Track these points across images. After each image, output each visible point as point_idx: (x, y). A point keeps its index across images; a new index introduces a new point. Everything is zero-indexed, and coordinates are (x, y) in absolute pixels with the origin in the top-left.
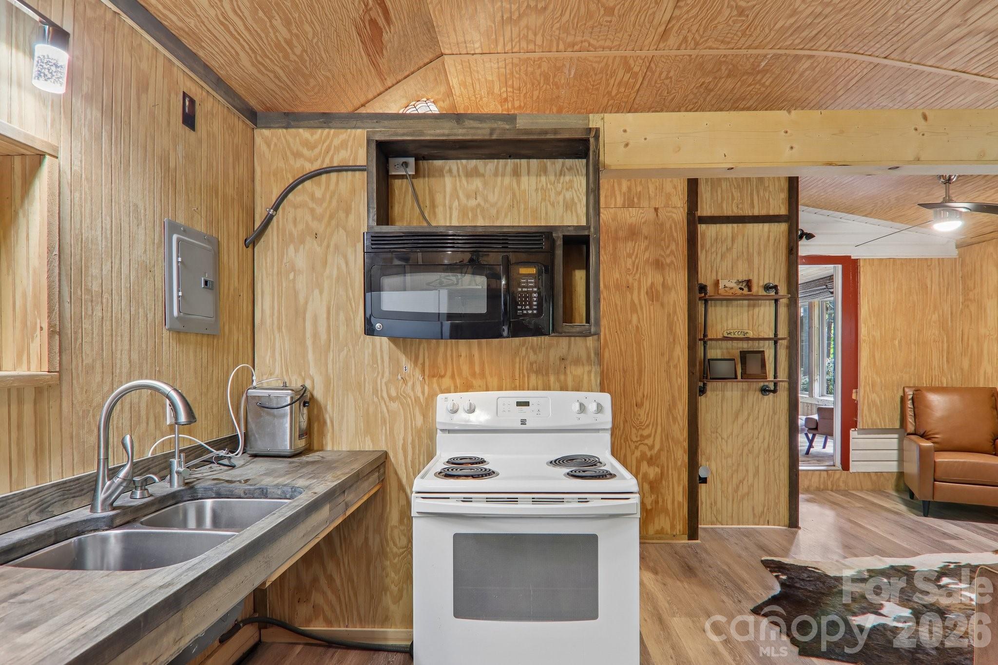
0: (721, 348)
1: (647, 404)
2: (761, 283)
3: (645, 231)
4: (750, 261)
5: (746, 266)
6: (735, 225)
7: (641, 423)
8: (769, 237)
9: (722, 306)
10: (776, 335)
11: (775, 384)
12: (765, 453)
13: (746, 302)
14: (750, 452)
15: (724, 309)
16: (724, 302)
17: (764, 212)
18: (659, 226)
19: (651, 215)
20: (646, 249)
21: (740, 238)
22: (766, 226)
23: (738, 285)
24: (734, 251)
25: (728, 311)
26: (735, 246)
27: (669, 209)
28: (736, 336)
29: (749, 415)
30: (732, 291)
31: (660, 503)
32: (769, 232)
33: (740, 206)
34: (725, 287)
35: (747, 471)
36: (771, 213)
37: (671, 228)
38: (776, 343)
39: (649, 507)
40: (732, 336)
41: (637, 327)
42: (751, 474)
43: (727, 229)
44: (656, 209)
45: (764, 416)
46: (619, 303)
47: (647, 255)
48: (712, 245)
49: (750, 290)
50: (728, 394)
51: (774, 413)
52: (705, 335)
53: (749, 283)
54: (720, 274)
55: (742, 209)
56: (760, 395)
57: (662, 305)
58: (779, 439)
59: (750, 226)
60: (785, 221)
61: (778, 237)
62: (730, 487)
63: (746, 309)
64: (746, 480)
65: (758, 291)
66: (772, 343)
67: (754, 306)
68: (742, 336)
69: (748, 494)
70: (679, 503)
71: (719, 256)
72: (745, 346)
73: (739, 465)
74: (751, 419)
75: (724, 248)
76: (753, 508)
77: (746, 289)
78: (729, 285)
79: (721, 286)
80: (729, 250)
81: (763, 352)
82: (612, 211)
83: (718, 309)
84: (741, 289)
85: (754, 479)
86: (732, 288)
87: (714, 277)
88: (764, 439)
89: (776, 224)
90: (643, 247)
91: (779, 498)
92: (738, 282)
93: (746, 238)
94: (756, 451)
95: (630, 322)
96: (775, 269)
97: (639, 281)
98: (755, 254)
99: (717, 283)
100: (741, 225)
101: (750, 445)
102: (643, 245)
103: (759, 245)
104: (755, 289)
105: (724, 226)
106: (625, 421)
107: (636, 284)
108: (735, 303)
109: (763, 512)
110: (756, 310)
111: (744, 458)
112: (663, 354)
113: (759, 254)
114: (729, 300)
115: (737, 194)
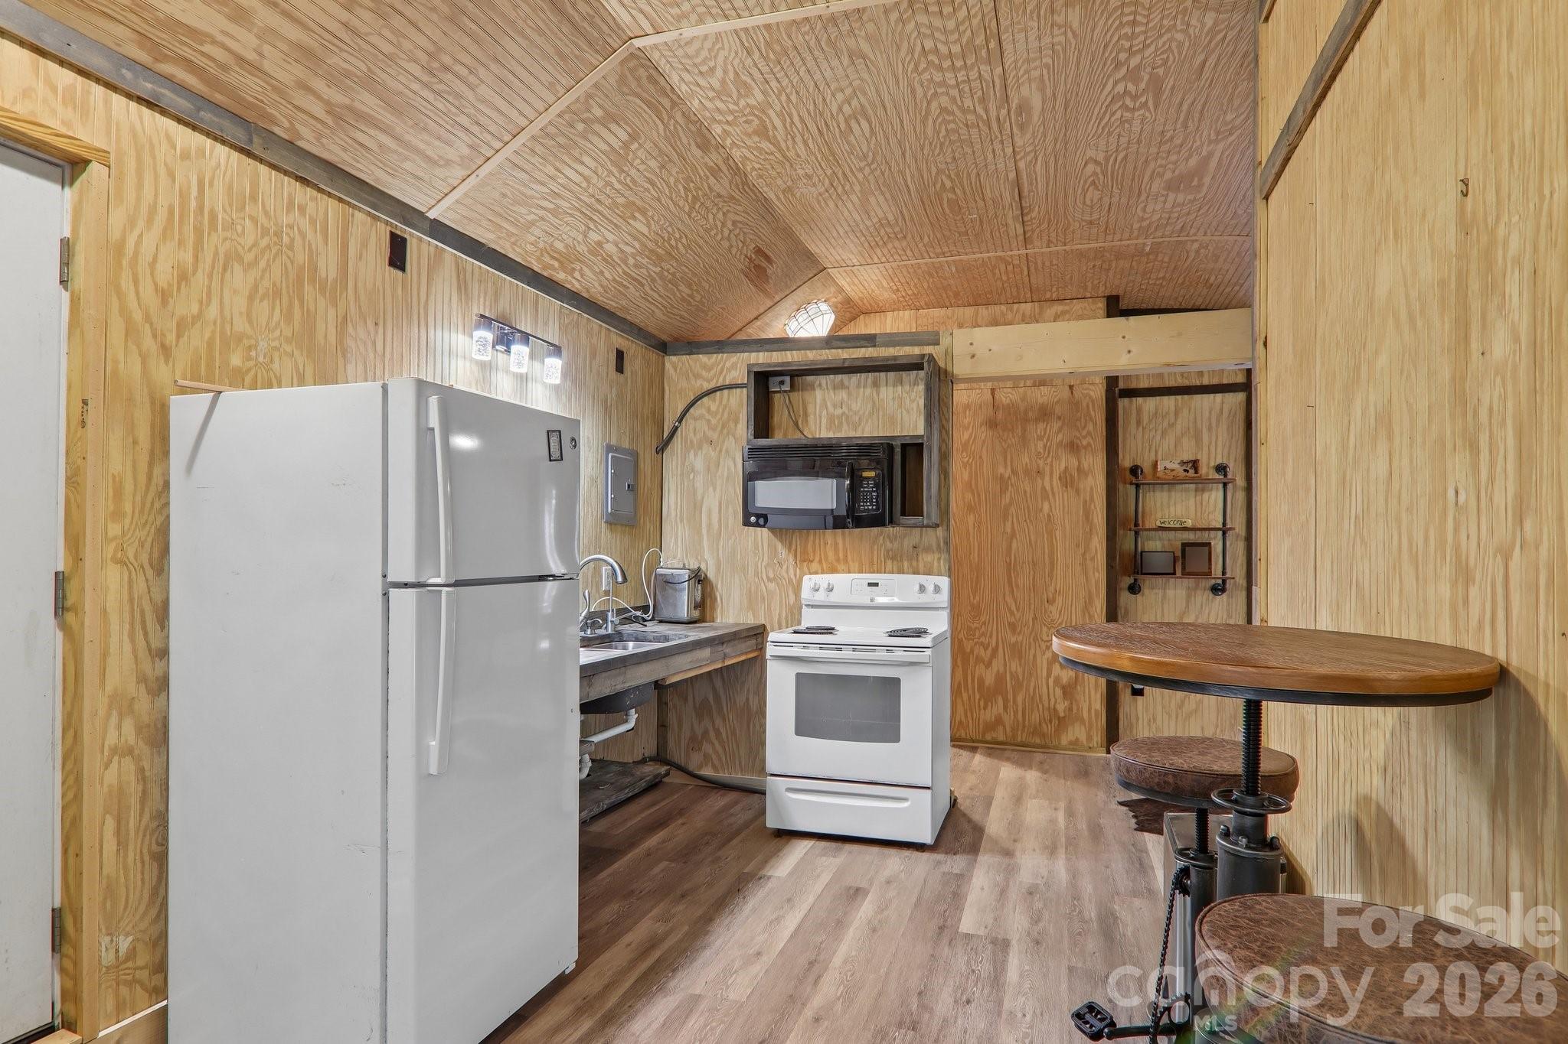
0: (1160, 539)
1: (1059, 600)
2: (1212, 464)
3: (1058, 410)
4: (1198, 437)
5: (1193, 443)
6: (1179, 397)
7: (1052, 620)
8: (1221, 410)
9: (1162, 491)
10: (1224, 524)
11: (1224, 581)
13: (1193, 486)
15: (1165, 494)
16: (1166, 487)
17: (1215, 381)
18: (1074, 404)
19: (1066, 393)
20: (1060, 430)
21: (1185, 411)
22: (1219, 397)
23: (1181, 466)
24: (1179, 427)
25: (1169, 497)
26: (1179, 421)
27: (1086, 386)
28: (1172, 525)
29: (1197, 618)
30: (1174, 473)
31: (1075, 711)
32: (1223, 403)
33: (1185, 374)
34: (1165, 468)
36: (1225, 381)
37: (1088, 406)
38: (1224, 533)
39: (1062, 714)
40: (1167, 525)
41: (1049, 516)
43: (1169, 402)
44: (1071, 387)
46: (1028, 489)
47: (1060, 436)
48: (1150, 421)
49: (1196, 472)
50: (1170, 593)
51: (1229, 616)
52: (1136, 525)
53: (1195, 464)
54: (1160, 453)
55: (1188, 378)
56: (1211, 595)
57: (1078, 491)
59: (1198, 397)
60: (1242, 391)
61: (1234, 409)
62: (1173, 702)
63: (1192, 494)
65: (1207, 474)
66: (1220, 533)
67: (1203, 490)
68: (1178, 526)
69: (1196, 711)
70: (1096, 711)
71: (1159, 432)
72: (1191, 537)
75: (1166, 424)
77: (1192, 471)
78: (1170, 466)
79: (1160, 468)
80: (1172, 425)
81: (1209, 544)
82: (1021, 390)
83: (1158, 494)
84: (1185, 470)
86: (1173, 470)
87: (1153, 457)
89: (1231, 394)
90: (1055, 429)
91: (1235, 719)
92: (1183, 463)
93: (1193, 410)
95: (1041, 510)
96: (1230, 447)
97: (1052, 466)
98: (1205, 430)
99: (1155, 465)
100: (1186, 396)
102: (1056, 425)
103: (1210, 418)
104: (1203, 470)
105: (1165, 398)
106: (1035, 619)
107: (1047, 469)
108: (1179, 487)
110: (1206, 495)
112: (1078, 546)
113: (1210, 429)
114: (1171, 483)
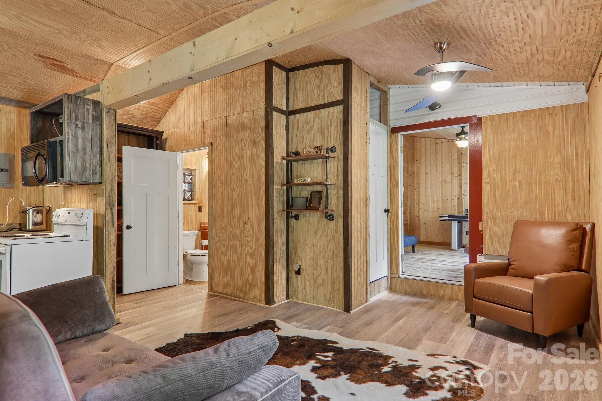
1: (249, 223)
2: (328, 147)
3: (249, 125)
4: (323, 134)
5: (321, 137)
6: (314, 112)
7: (247, 233)
8: (333, 116)
9: (307, 164)
12: (331, 259)
13: (318, 160)
14: (323, 257)
15: (309, 165)
16: (309, 161)
17: (330, 101)
18: (254, 120)
19: (251, 115)
20: (250, 134)
21: (317, 119)
22: (327, 110)
23: (315, 150)
24: (315, 128)
26: (315, 125)
27: (259, 110)
29: (323, 233)
30: (312, 154)
31: (255, 281)
32: (333, 112)
33: (317, 99)
34: (308, 151)
35: (321, 270)
36: (334, 100)
37: (259, 121)
41: (246, 179)
42: (323, 273)
43: (309, 115)
44: (253, 111)
45: (331, 235)
46: (238, 166)
47: (249, 138)
48: (303, 126)
49: (321, 153)
50: (311, 219)
51: (337, 233)
53: (320, 148)
54: (306, 144)
55: (318, 101)
56: (328, 222)
57: (256, 166)
58: (339, 251)
59: (322, 111)
60: (341, 104)
61: (338, 115)
63: (320, 164)
64: (321, 275)
68: (302, 182)
69: (323, 285)
70: (262, 281)
71: (307, 132)
73: (317, 265)
74: (324, 236)
75: (309, 127)
76: (325, 294)
77: (319, 152)
78: (310, 150)
79: (306, 151)
80: (311, 128)
82: (236, 115)
83: (305, 166)
84: (316, 152)
85: (325, 275)
86: (311, 152)
87: (303, 146)
88: (331, 250)
89: (337, 107)
90: (248, 134)
91: (339, 290)
92: (315, 148)
93: (320, 118)
94: (326, 257)
95: (243, 177)
96: (337, 137)
97: (246, 153)
98: (325, 129)
99: (303, 150)
100: (317, 111)
101: (323, 253)
102: (248, 133)
103: (328, 122)
104: (325, 151)
106: (241, 232)
107: (245, 155)
108: (314, 161)
109: (330, 298)
111: (320, 261)
112: (256, 195)
113: (328, 128)
114: (310, 158)
115: (315, 92)
